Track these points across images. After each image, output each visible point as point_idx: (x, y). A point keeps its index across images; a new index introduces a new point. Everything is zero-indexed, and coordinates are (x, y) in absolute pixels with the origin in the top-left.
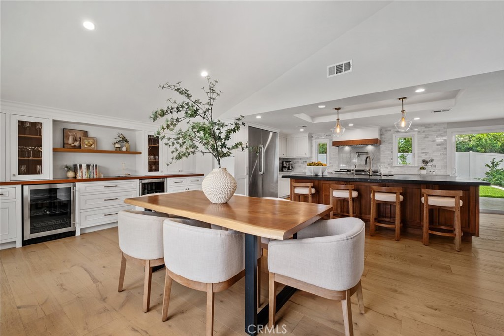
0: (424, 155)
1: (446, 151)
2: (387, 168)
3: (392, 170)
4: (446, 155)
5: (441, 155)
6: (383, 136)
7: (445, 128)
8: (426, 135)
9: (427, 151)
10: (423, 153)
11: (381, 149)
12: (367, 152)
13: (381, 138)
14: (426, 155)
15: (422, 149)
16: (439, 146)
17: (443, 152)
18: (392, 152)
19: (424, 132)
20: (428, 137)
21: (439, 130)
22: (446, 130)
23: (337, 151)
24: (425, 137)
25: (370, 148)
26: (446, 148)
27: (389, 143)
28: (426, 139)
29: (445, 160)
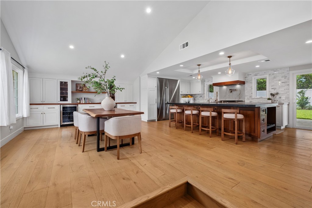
0: (273, 90)
1: (289, 87)
2: (249, 99)
3: (252, 101)
4: (289, 89)
5: (285, 90)
6: (246, 79)
7: (288, 71)
8: (274, 76)
9: (275, 87)
10: (273, 89)
11: (245, 87)
12: (236, 89)
13: (245, 80)
14: (274, 90)
15: (272, 86)
16: (284, 84)
17: (286, 88)
18: (252, 89)
19: (273, 74)
20: (276, 78)
21: (284, 73)
22: (288, 72)
23: (219, 89)
24: (274, 78)
25: (238, 86)
26: (288, 85)
27: (250, 83)
28: (275, 79)
29: (288, 93)
